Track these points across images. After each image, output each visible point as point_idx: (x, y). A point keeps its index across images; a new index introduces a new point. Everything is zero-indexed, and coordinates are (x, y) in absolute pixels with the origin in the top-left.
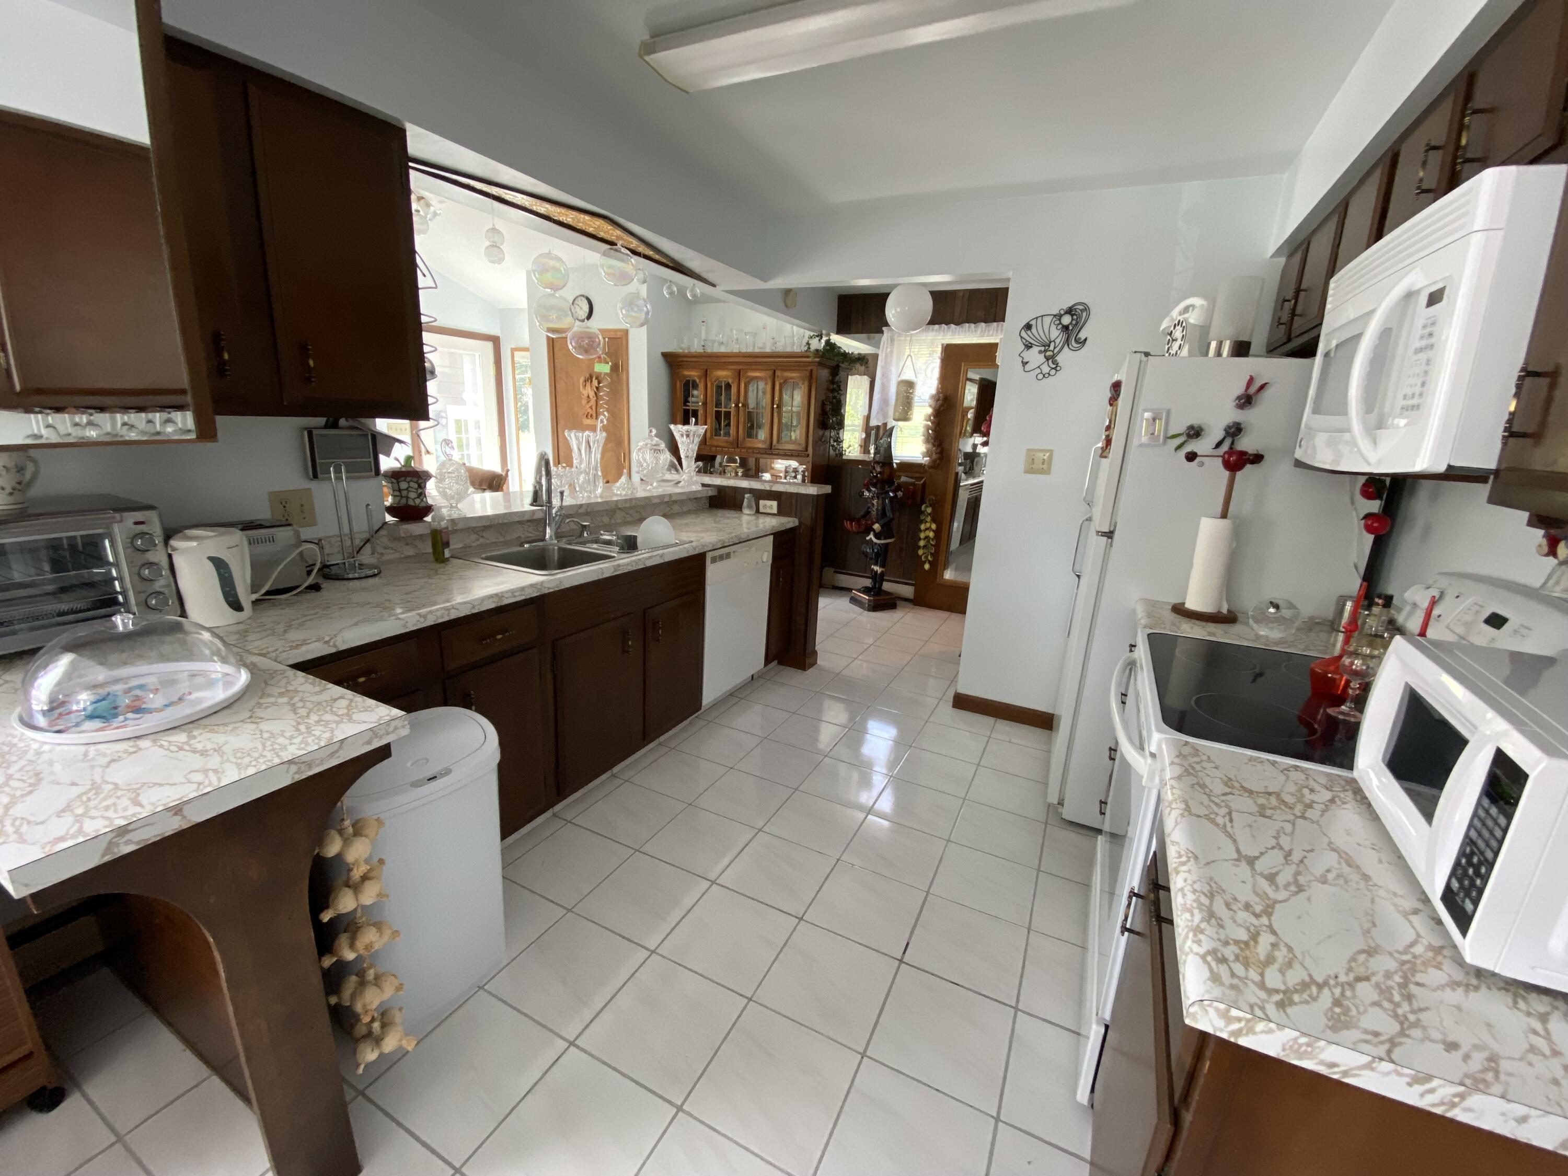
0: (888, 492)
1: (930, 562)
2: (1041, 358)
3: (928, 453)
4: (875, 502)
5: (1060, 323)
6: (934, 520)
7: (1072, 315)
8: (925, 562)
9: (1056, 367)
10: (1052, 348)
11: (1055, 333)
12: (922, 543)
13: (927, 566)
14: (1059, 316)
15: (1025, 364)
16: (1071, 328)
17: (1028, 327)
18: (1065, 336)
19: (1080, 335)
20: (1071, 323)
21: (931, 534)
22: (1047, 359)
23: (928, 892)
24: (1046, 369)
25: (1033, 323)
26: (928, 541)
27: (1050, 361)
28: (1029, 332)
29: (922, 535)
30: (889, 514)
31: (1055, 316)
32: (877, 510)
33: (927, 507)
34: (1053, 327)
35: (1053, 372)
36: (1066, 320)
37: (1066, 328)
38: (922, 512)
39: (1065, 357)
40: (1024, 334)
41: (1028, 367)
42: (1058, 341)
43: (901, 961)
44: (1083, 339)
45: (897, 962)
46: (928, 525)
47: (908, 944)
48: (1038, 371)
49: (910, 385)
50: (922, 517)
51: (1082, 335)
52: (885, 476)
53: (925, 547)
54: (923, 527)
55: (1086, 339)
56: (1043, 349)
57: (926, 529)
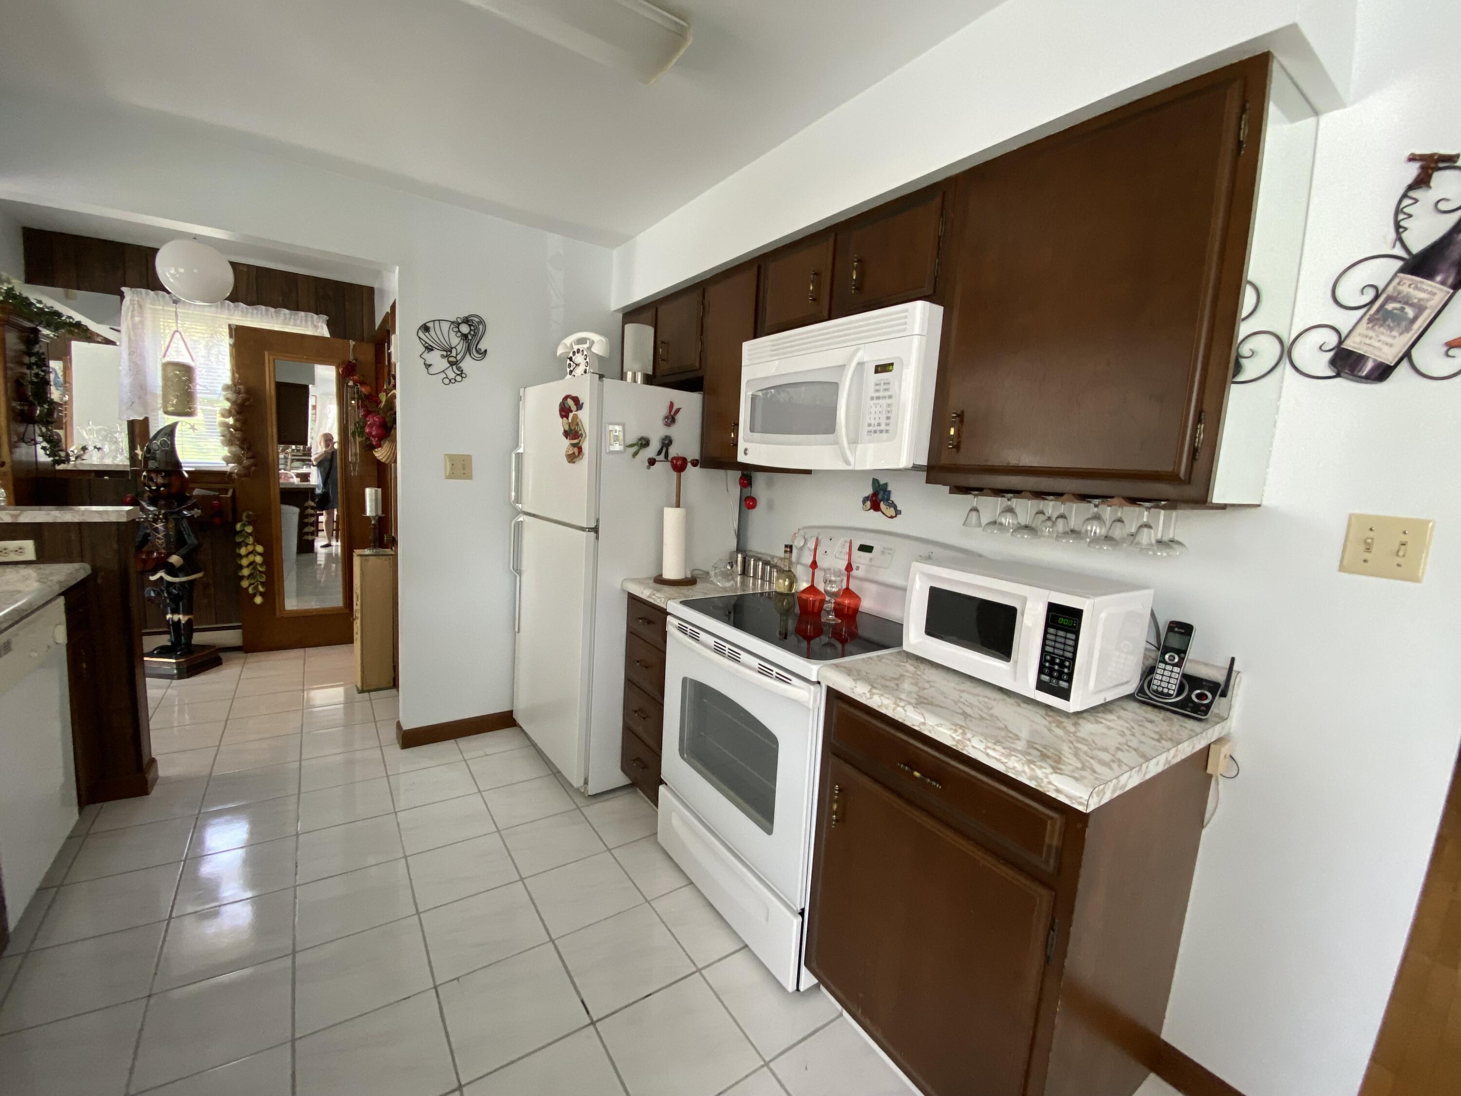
0: (180, 511)
1: (262, 594)
2: (444, 363)
3: (235, 459)
4: (160, 526)
5: (459, 331)
6: (258, 541)
7: (470, 326)
8: (254, 595)
9: (461, 374)
10: (454, 354)
11: (455, 340)
12: (246, 572)
13: (258, 600)
14: (458, 325)
15: (428, 366)
16: (470, 337)
17: (425, 328)
18: (465, 345)
19: (479, 346)
20: (469, 333)
21: (259, 559)
22: (452, 364)
23: (552, 941)
24: (451, 375)
25: (430, 325)
26: (255, 568)
27: (454, 367)
28: (427, 334)
29: (245, 562)
30: (192, 540)
31: (453, 322)
32: (167, 536)
33: (244, 525)
34: (452, 334)
35: (459, 378)
36: (465, 329)
37: (465, 337)
38: (236, 533)
39: (468, 364)
40: (421, 335)
41: (432, 370)
42: (459, 348)
43: (593, 1023)
44: (483, 350)
45: (591, 1027)
46: (250, 548)
47: (583, 1002)
48: (443, 375)
49: (187, 371)
50: (239, 539)
51: (482, 346)
52: (174, 490)
53: (250, 576)
54: (243, 551)
55: (486, 351)
56: (445, 353)
57: (250, 553)
